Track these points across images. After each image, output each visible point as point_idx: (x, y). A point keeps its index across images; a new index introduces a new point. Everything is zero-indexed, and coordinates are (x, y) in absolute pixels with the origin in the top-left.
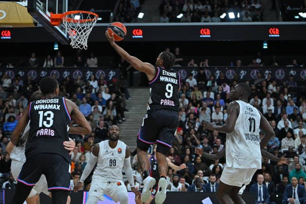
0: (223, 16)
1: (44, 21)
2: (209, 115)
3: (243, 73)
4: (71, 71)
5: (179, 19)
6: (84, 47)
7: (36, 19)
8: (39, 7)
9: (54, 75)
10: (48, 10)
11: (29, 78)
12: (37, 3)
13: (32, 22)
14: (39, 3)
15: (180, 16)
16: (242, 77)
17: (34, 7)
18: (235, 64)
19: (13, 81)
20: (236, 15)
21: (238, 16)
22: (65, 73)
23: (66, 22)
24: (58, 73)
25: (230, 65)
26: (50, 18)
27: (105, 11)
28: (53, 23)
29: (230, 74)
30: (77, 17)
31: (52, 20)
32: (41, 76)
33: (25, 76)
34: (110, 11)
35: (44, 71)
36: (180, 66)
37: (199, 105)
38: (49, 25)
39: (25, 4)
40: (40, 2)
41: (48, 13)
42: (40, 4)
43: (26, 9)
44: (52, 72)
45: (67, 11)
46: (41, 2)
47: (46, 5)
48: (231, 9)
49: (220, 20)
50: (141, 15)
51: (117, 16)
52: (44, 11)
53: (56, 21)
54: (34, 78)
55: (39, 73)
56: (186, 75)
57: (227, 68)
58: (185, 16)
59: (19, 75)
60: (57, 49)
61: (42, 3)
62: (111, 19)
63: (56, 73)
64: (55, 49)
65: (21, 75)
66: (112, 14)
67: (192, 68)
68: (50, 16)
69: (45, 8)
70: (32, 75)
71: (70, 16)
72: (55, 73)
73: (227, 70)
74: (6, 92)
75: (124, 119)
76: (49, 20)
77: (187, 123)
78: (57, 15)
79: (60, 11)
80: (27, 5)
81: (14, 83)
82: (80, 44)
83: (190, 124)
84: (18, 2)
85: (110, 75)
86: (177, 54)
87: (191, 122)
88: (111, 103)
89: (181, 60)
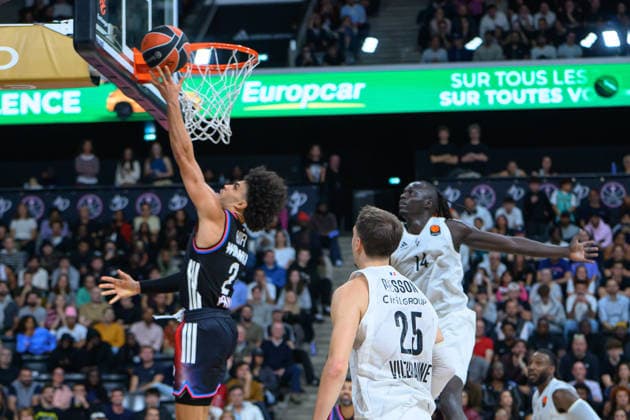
0: (589, 41)
1: (118, 72)
2: (558, 304)
5: (471, 53)
7: (98, 66)
8: (103, 36)
9: (146, 207)
10: (128, 44)
11: (84, 213)
12: (98, 27)
13: (88, 75)
14: (102, 25)
15: (474, 44)
17: (91, 37)
18: (621, 167)
19: (39, 222)
20: (623, 38)
22: (177, 200)
24: (157, 200)
25: (610, 170)
26: (131, 63)
27: (277, 36)
28: (141, 77)
29: (613, 194)
31: (139, 68)
32: (112, 208)
33: (73, 209)
34: (288, 36)
35: (122, 195)
36: (476, 175)
37: (530, 277)
38: (130, 81)
39: (67, 27)
40: (106, 24)
41: (126, 49)
42: (106, 29)
43: (70, 41)
44: (140, 200)
46: (108, 22)
47: (120, 30)
48: (609, 23)
49: (580, 51)
50: (370, 45)
51: (306, 49)
52: (118, 46)
54: (97, 214)
55: (107, 202)
56: (493, 199)
57: (602, 180)
58: (486, 44)
59: (56, 209)
60: (152, 137)
61: (110, 27)
62: (292, 58)
63: (153, 199)
64: (148, 137)
65: (61, 208)
66: (293, 45)
67: (511, 180)
68: (132, 58)
69: (119, 38)
70: (90, 206)
72: (149, 200)
73: (605, 182)
74: (23, 254)
76: (131, 69)
77: (499, 324)
80: (71, 31)
82: (210, 130)
83: (508, 327)
84: (47, 25)
85: (293, 202)
86: (476, 142)
87: (511, 324)
88: (295, 276)
89: (482, 157)
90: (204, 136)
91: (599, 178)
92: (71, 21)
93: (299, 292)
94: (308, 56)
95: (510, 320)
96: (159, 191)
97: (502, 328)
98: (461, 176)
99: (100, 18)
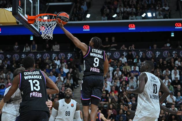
0: (144, 15)
1: (24, 21)
2: (135, 82)
3: (158, 53)
4: (42, 54)
5: (114, 18)
6: (51, 38)
7: (18, 19)
8: (20, 12)
10: (26, 14)
11: (14, 59)
12: (19, 9)
13: (16, 22)
15: (115, 16)
16: (157, 56)
17: (17, 12)
18: (153, 47)
19: (3, 61)
20: (152, 14)
21: (154, 15)
22: (38, 55)
23: (38, 22)
24: (33, 55)
25: (149, 48)
26: (27, 19)
28: (29, 22)
29: (149, 54)
30: (46, 18)
31: (29, 20)
32: (22, 57)
33: (11, 58)
35: (24, 54)
36: (115, 49)
37: (128, 75)
38: (27, 23)
39: (10, 9)
40: (21, 8)
42: (21, 10)
43: (11, 13)
44: (29, 55)
45: (38, 14)
47: (24, 10)
48: (149, 10)
50: (88, 16)
51: (72, 17)
52: (24, 15)
53: (32, 21)
54: (18, 59)
55: (20, 56)
56: (119, 55)
57: (147, 50)
58: (118, 16)
59: (7, 57)
60: (32, 39)
61: (21, 9)
64: (31, 39)
65: (8, 57)
66: (69, 15)
67: (124, 51)
68: (27, 17)
69: (24, 12)
70: (16, 57)
71: (41, 17)
73: (147, 51)
75: (78, 85)
76: (27, 20)
77: (121, 87)
78: (32, 17)
79: (34, 14)
80: (12, 11)
81: (4, 63)
82: (48, 36)
83: (123, 88)
84: (5, 9)
85: (68, 56)
86: (113, 41)
87: (124, 87)
88: (69, 75)
89: (116, 45)
90: (46, 38)
91: (146, 50)
92: (12, 8)
93: (70, 79)
94: (73, 19)
95: (123, 86)
96: (34, 53)
97: (121, 88)
98: (111, 49)
99: (19, 7)
